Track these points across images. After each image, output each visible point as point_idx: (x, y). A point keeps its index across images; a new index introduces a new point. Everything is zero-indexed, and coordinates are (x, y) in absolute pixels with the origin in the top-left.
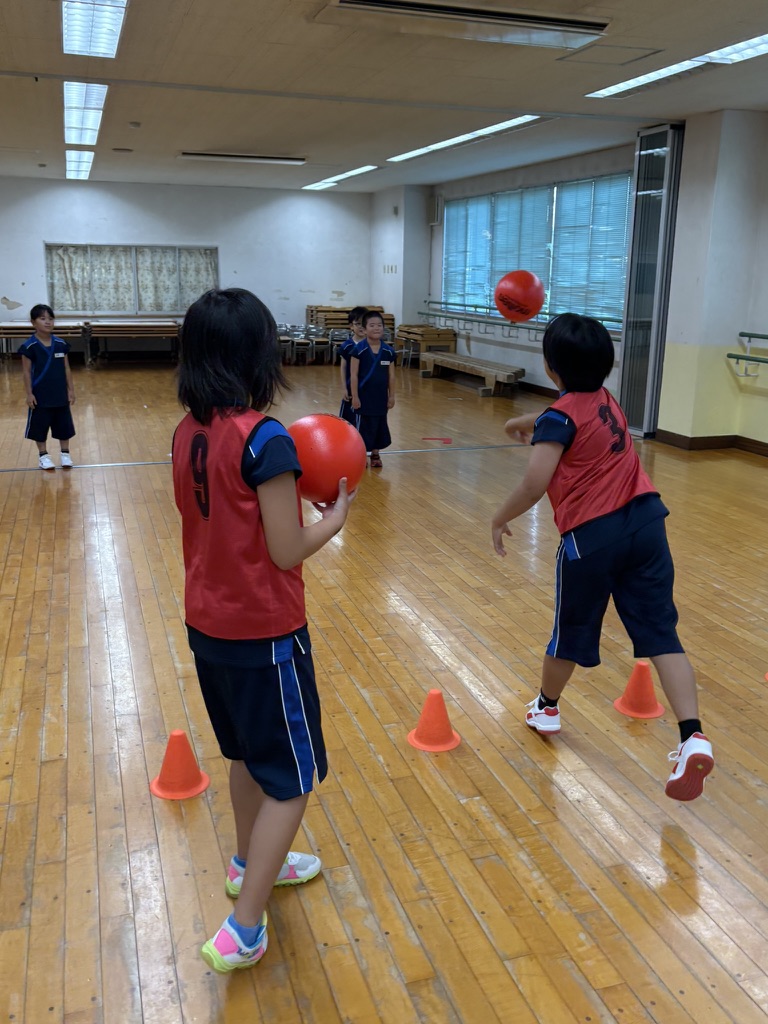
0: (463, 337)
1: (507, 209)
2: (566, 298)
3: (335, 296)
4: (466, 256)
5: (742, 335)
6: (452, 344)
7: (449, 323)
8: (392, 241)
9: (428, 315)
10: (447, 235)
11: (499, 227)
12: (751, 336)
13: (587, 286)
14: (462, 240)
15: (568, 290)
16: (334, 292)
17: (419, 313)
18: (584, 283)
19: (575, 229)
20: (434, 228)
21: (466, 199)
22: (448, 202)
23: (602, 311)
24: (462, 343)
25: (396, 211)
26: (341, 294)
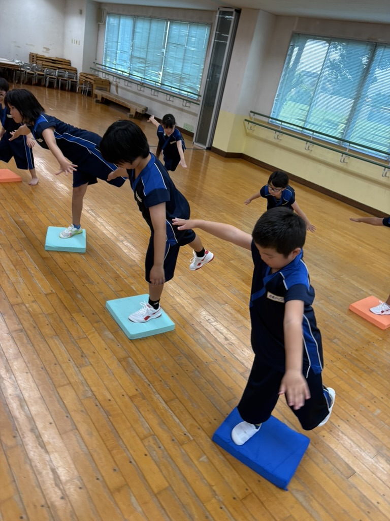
0: (114, 85)
1: (142, 26)
2: (170, 78)
3: (45, 50)
4: (118, 44)
5: (251, 112)
6: (108, 87)
7: (107, 76)
8: (77, 27)
9: (96, 70)
10: (108, 32)
11: (137, 34)
12: (255, 113)
13: (181, 75)
14: (116, 36)
15: (172, 75)
16: (44, 48)
17: (91, 68)
18: (180, 73)
19: (177, 45)
20: (100, 25)
21: (119, 15)
22: (109, 14)
23: (187, 88)
24: (113, 88)
25: (81, 12)
26: (48, 49)
